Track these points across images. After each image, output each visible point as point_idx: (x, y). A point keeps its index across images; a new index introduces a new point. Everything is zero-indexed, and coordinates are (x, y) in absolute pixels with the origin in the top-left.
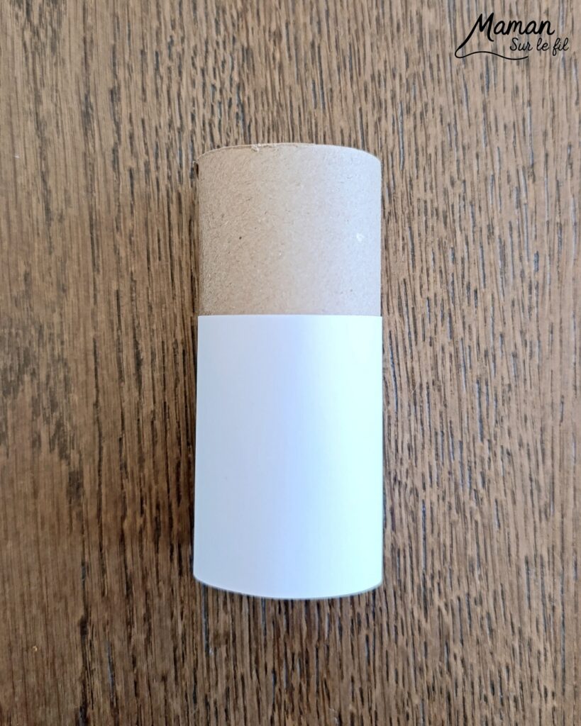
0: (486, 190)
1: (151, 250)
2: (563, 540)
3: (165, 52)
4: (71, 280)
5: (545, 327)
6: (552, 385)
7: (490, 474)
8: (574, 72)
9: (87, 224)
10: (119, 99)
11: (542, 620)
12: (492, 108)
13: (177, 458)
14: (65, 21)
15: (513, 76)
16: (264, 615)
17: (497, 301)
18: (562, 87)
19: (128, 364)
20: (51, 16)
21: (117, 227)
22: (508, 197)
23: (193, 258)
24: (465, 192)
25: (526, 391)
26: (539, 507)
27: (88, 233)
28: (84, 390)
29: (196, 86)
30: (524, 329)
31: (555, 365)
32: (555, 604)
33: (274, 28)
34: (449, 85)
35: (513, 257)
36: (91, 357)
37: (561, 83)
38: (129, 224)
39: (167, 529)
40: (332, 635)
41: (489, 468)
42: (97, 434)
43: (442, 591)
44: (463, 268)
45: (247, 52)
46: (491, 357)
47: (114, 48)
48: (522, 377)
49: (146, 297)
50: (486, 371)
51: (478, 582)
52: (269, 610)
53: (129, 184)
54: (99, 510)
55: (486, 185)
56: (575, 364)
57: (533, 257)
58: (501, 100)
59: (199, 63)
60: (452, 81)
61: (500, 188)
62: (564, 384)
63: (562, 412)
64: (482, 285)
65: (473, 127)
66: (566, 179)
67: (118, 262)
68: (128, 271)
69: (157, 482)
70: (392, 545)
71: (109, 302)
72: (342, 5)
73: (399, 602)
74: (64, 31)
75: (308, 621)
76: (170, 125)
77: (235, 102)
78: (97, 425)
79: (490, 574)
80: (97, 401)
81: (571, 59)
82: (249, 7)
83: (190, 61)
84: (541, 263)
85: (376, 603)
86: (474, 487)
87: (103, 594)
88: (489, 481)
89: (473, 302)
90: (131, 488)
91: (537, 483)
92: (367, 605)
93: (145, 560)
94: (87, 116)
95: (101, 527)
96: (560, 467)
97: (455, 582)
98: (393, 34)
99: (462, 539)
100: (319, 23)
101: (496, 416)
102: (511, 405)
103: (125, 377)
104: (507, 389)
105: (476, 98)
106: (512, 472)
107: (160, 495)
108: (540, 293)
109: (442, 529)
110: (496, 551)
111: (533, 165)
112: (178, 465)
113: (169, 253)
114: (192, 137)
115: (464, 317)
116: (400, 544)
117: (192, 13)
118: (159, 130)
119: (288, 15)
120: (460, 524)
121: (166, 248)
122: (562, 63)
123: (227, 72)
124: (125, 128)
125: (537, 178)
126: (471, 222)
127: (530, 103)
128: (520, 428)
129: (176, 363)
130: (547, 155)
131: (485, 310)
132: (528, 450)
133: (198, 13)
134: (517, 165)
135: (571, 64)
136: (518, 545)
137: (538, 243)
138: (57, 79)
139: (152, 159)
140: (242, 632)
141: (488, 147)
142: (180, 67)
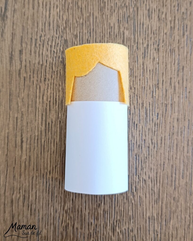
0: (142, 91)
1: (29, 104)
2: (162, 211)
3: (39, 39)
4: (2, 113)
5: (159, 138)
6: (161, 158)
7: (138, 187)
8: (174, 54)
9: (8, 94)
10: (23, 54)
11: (153, 239)
12: (145, 64)
13: (33, 175)
14: (6, 27)
15: (153, 54)
16: (58, 231)
17: (143, 128)
18: (169, 59)
19: (18, 142)
20: (2, 25)
21: (19, 96)
22: (149, 94)
23: (43, 108)
24: (135, 91)
25: (152, 160)
26: (154, 199)
27: (9, 97)
28: (3, 150)
29: (48, 51)
30: (152, 138)
31: (162, 151)
32: (158, 233)
33: (75, 34)
34: (132, 56)
35: (150, 114)
36: (6, 139)
37: (169, 57)
38: (23, 95)
39: (27, 199)
40: (81, 239)
41: (138, 185)
42: (6, 165)
43: (120, 226)
44: (133, 117)
45: (66, 41)
46: (140, 147)
47: (22, 37)
48: (151, 155)
49: (26, 119)
50: (139, 152)
51: (132, 224)
52: (60, 229)
53: (23, 82)
54: (5, 191)
55: (142, 90)
56: (169, 151)
57: (156, 114)
58: (149, 62)
59: (50, 43)
60: (133, 55)
61: (147, 91)
62: (165, 158)
63: (164, 167)
64: (139, 123)
65: (139, 70)
66: (169, 89)
67: (18, 107)
68: (21, 111)
69: (25, 183)
70: (103, 209)
71: (14, 121)
72: (98, 27)
73: (104, 229)
74: (6, 30)
75: (73, 234)
76: (39, 63)
77: (61, 57)
78: (6, 162)
79: (136, 222)
80: (7, 154)
81: (173, 50)
82: (67, 26)
83: (47, 43)
84: (159, 117)
85: (97, 229)
86: (132, 191)
87: (4, 220)
88: (138, 189)
89: (135, 128)
90: (16, 184)
91: (154, 191)
92: (94, 230)
93: (19, 209)
94: (11, 58)
95: (5, 197)
96: (162, 186)
97: (124, 224)
98: (114, 38)
99: (127, 209)
100: (90, 33)
101: (141, 167)
102: (146, 164)
103: (17, 146)
104: (145, 158)
105: (141, 61)
106: (146, 187)
107: (26, 187)
108: (158, 127)
109: (121, 205)
110: (139, 214)
111: (158, 84)
112: (33, 178)
113: (35, 106)
114: (46, 68)
115: (132, 133)
116: (106, 209)
117: (49, 27)
118: (35, 65)
119: (80, 30)
120: (127, 204)
121: (34, 104)
122: (169, 50)
123: (59, 47)
124: (24, 63)
125: (159, 88)
126: (136, 101)
127: (158, 63)
128: (149, 172)
129: (35, 143)
130: (163, 81)
131: (139, 131)
132: (152, 180)
133: (51, 27)
134: (153, 84)
135: (173, 51)
136: (146, 212)
137: (158, 110)
138: (2, 46)
139: (32, 74)
140: (50, 236)
141: (144, 77)
142: (43, 44)
